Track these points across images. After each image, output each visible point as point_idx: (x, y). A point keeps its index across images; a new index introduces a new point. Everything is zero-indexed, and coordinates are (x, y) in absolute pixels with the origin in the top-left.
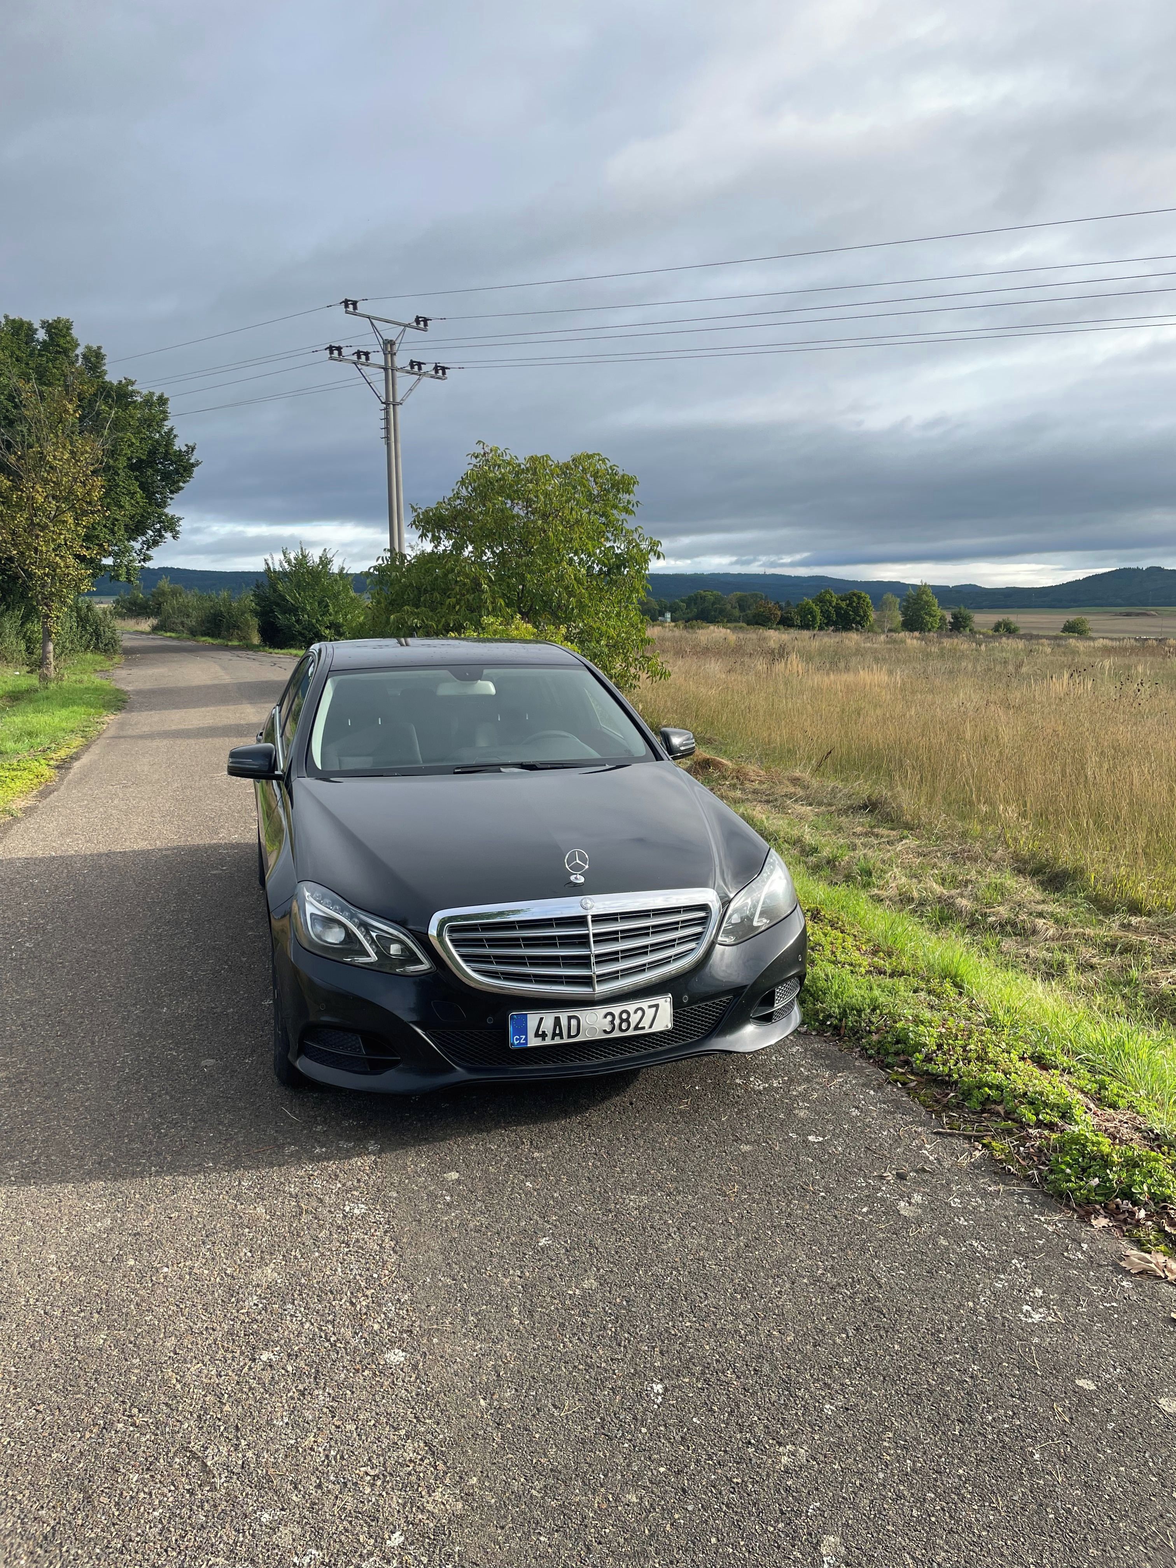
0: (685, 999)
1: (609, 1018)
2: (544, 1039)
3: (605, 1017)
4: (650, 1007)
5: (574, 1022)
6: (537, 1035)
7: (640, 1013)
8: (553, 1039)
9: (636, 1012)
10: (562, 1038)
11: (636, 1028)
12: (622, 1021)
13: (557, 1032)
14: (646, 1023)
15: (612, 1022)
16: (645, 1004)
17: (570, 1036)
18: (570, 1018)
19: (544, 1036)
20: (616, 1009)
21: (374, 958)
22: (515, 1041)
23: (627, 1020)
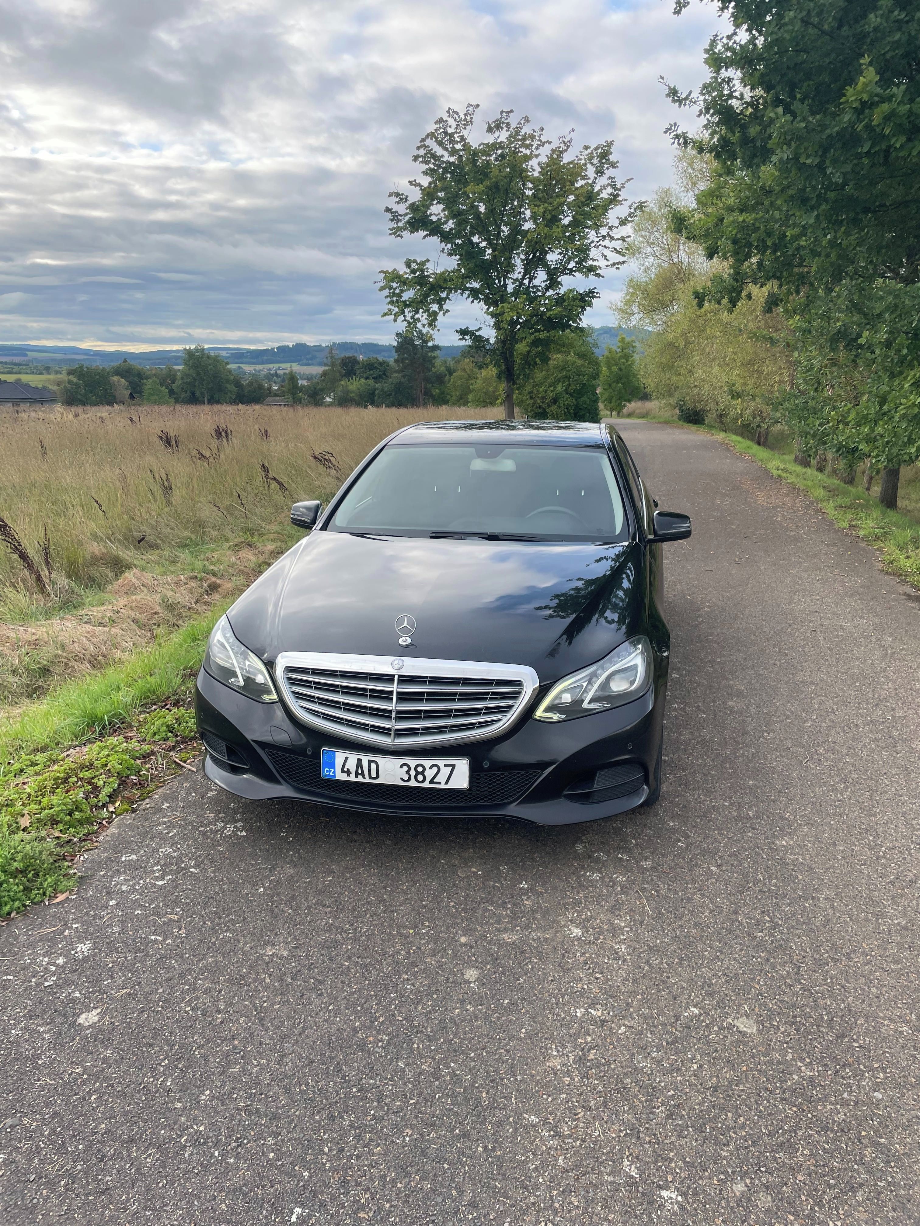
0: (486, 764)
1: (405, 768)
2: (349, 775)
3: (402, 766)
4: (446, 765)
5: (373, 766)
6: (343, 771)
7: (435, 769)
8: (356, 777)
9: (431, 767)
10: (364, 777)
11: (432, 782)
12: (417, 773)
13: (360, 771)
14: (442, 778)
15: (408, 772)
16: (441, 762)
17: (370, 777)
18: (370, 762)
19: (348, 772)
20: (413, 762)
21: (242, 683)
22: (326, 772)
23: (422, 774)
